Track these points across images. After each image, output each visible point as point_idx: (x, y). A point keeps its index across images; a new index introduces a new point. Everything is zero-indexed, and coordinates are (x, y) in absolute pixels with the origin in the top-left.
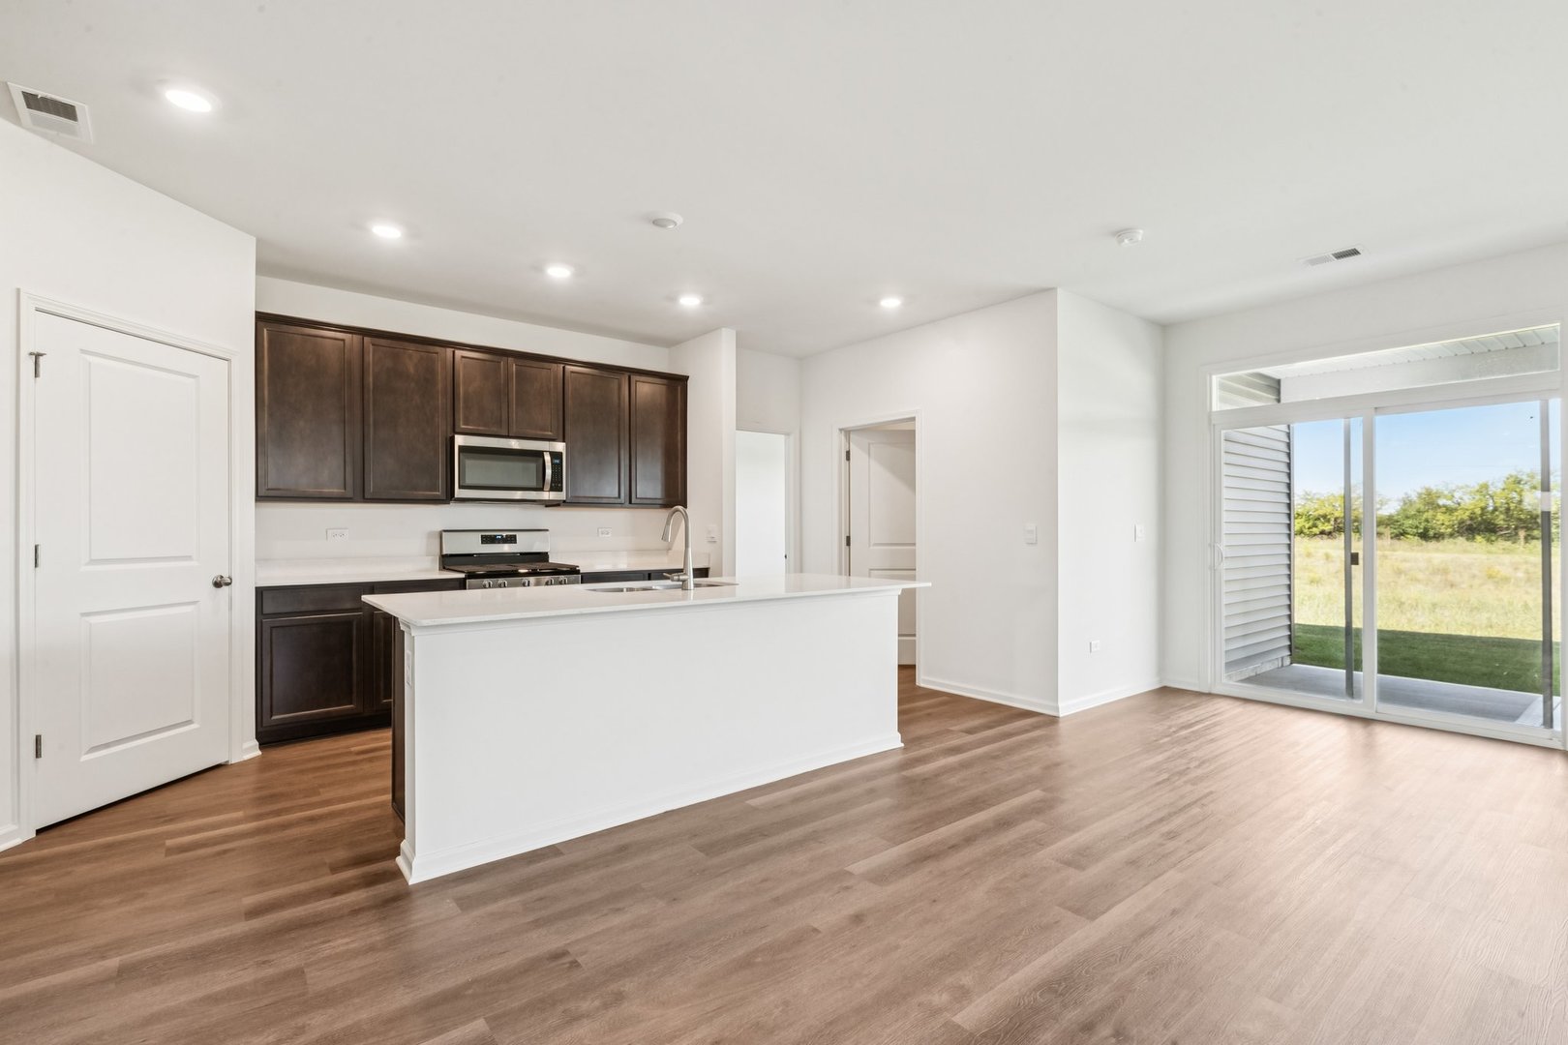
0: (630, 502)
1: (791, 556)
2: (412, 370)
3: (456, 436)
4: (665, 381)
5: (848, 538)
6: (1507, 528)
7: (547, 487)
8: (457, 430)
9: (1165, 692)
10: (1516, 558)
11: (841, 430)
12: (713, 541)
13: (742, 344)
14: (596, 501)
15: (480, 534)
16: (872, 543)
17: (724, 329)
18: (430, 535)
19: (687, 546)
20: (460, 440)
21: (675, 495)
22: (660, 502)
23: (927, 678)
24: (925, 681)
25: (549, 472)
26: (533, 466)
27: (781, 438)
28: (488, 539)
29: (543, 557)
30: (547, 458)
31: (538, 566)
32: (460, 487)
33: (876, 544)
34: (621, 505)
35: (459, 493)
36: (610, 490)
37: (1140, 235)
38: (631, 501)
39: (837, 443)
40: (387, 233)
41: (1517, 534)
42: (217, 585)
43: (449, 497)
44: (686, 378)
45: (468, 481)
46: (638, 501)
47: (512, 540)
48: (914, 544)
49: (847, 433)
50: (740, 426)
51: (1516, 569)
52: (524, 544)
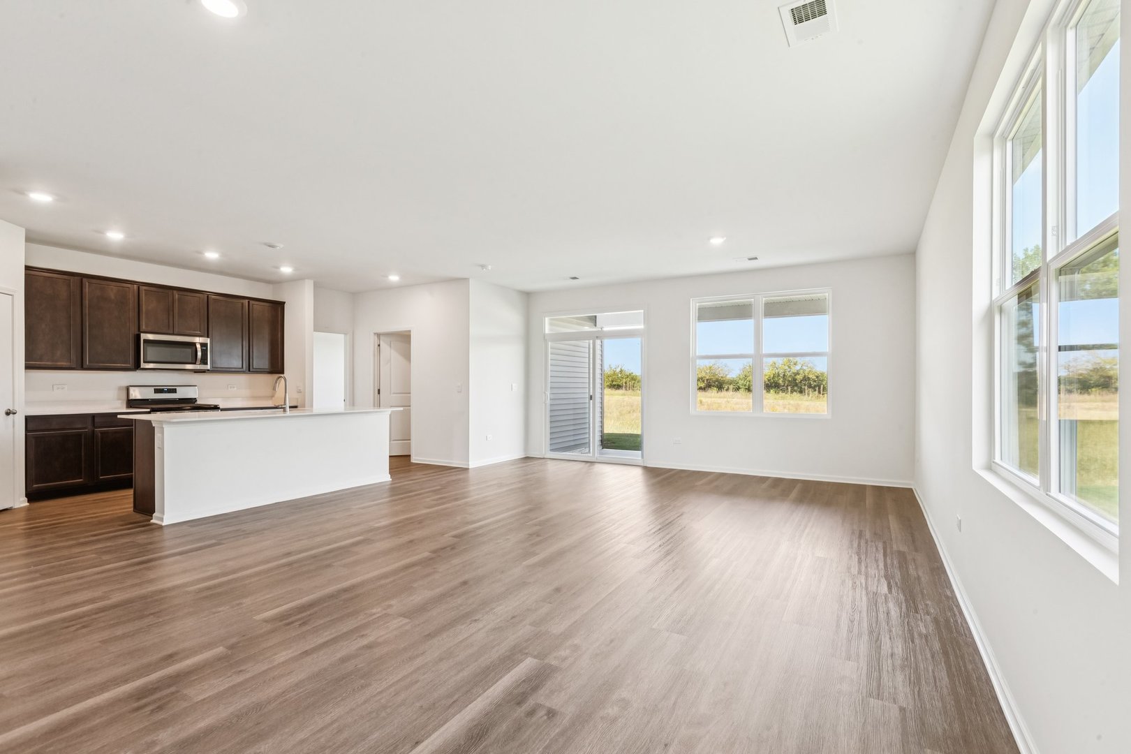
0: (249, 371)
1: (347, 401)
2: (113, 297)
3: (142, 334)
4: (271, 305)
5: (379, 390)
6: (784, 386)
7: (198, 362)
8: (141, 330)
9: (527, 459)
10: (786, 402)
11: (375, 334)
12: (299, 392)
13: (317, 287)
14: (228, 370)
15: (153, 388)
16: (392, 392)
17: (307, 280)
18: (120, 388)
19: (286, 392)
20: (144, 336)
21: (276, 366)
22: (268, 370)
23: (416, 458)
24: (415, 460)
25: (199, 354)
26: (189, 351)
27: (343, 335)
28: (157, 391)
29: (193, 401)
30: (198, 346)
31: (189, 405)
32: (144, 362)
33: (394, 393)
34: (244, 372)
35: (143, 365)
36: (236, 363)
37: (490, 267)
38: (250, 369)
39: (372, 340)
40: (115, 236)
41: (787, 389)
42: (8, 414)
43: (137, 367)
44: (284, 303)
45: (148, 359)
46: (254, 370)
47: (174, 391)
48: (410, 393)
49: (378, 335)
50: (315, 330)
51: (785, 408)
52: (181, 394)
